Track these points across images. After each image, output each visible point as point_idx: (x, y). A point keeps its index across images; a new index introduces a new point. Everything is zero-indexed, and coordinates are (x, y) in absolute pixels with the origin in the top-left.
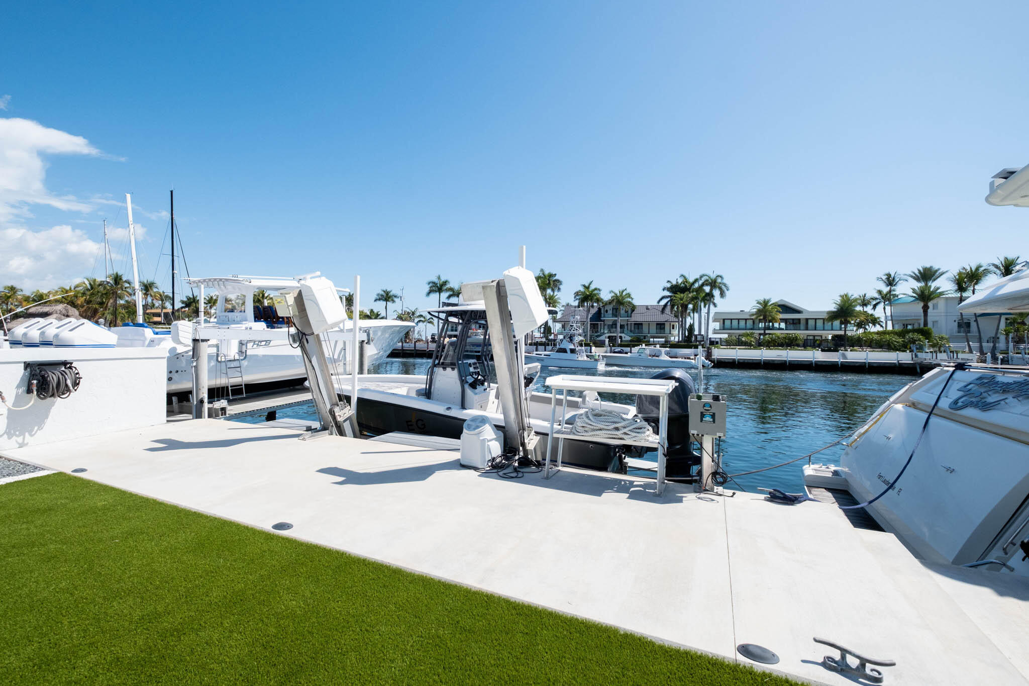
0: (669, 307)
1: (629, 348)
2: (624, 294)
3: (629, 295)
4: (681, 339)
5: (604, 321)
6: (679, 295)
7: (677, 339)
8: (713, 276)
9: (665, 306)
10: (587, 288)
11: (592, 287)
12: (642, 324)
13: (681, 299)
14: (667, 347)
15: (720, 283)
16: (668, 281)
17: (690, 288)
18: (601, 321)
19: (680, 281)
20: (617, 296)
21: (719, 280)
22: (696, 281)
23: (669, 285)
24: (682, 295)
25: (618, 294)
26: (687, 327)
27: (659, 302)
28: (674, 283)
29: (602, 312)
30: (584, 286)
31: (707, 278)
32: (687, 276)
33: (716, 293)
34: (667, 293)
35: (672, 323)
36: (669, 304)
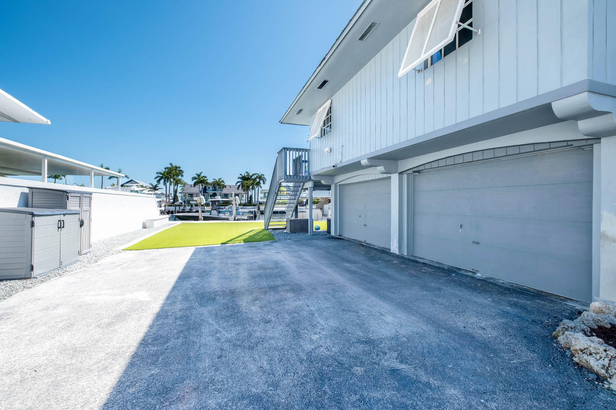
0: (241, 187)
1: (224, 207)
2: (221, 180)
3: (223, 181)
4: (246, 202)
5: (208, 193)
6: (246, 182)
7: (244, 202)
8: (260, 174)
9: (239, 186)
10: (199, 176)
11: (202, 175)
12: (228, 195)
13: (247, 184)
14: (241, 206)
15: (263, 178)
16: (240, 174)
17: (250, 178)
18: (207, 193)
19: (246, 174)
20: (217, 182)
21: (263, 176)
22: (253, 175)
23: (241, 176)
24: (247, 182)
25: (218, 181)
26: (249, 196)
27: (236, 184)
28: (243, 175)
29: (207, 188)
30: (198, 174)
31: (258, 175)
32: (249, 173)
33: (262, 182)
34: (240, 180)
35: (242, 194)
36: (241, 185)
